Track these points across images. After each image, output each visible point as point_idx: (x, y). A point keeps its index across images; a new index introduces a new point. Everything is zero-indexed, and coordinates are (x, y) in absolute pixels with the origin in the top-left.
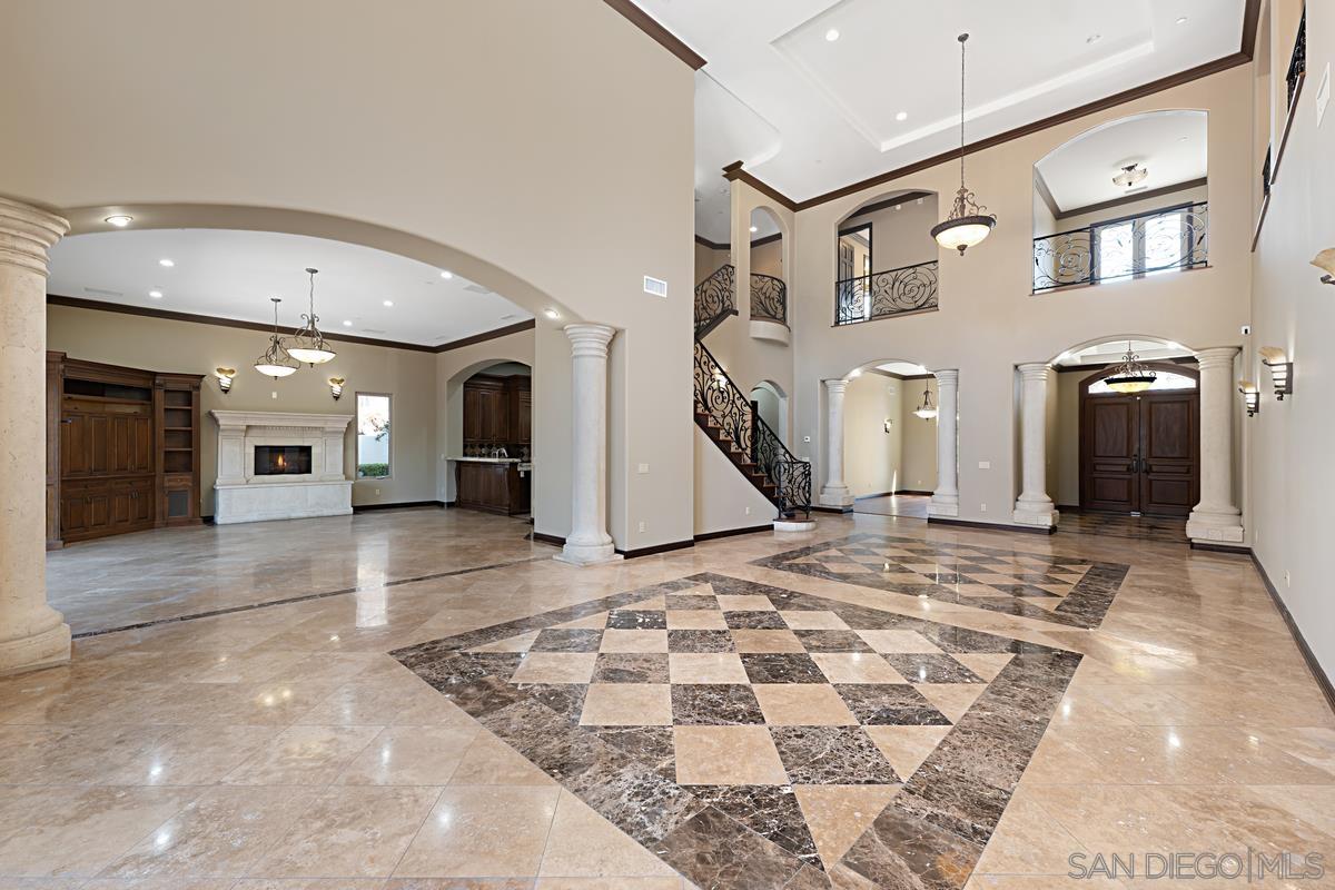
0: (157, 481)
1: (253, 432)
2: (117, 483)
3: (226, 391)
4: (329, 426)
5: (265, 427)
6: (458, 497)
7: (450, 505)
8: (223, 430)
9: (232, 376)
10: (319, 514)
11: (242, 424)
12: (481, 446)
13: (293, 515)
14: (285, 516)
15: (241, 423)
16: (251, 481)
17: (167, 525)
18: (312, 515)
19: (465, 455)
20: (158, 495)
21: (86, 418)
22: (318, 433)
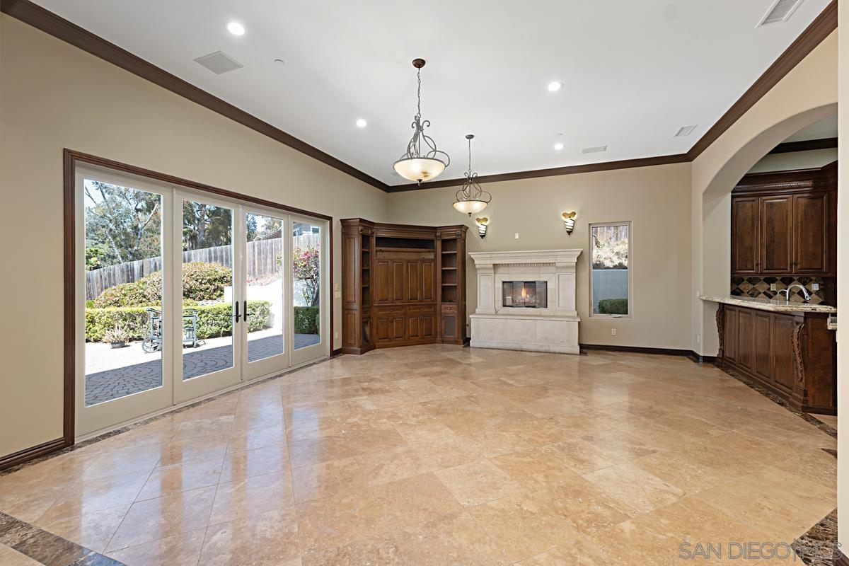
0: (438, 308)
1: (500, 270)
2: (410, 309)
3: (483, 236)
4: (560, 261)
5: (508, 265)
6: (722, 351)
7: (708, 360)
9: (487, 224)
10: (546, 348)
11: (490, 263)
12: (770, 281)
13: (524, 347)
14: (517, 347)
16: (499, 313)
17: (443, 342)
18: (540, 349)
19: (735, 293)
20: (438, 319)
21: (390, 263)
22: (552, 269)
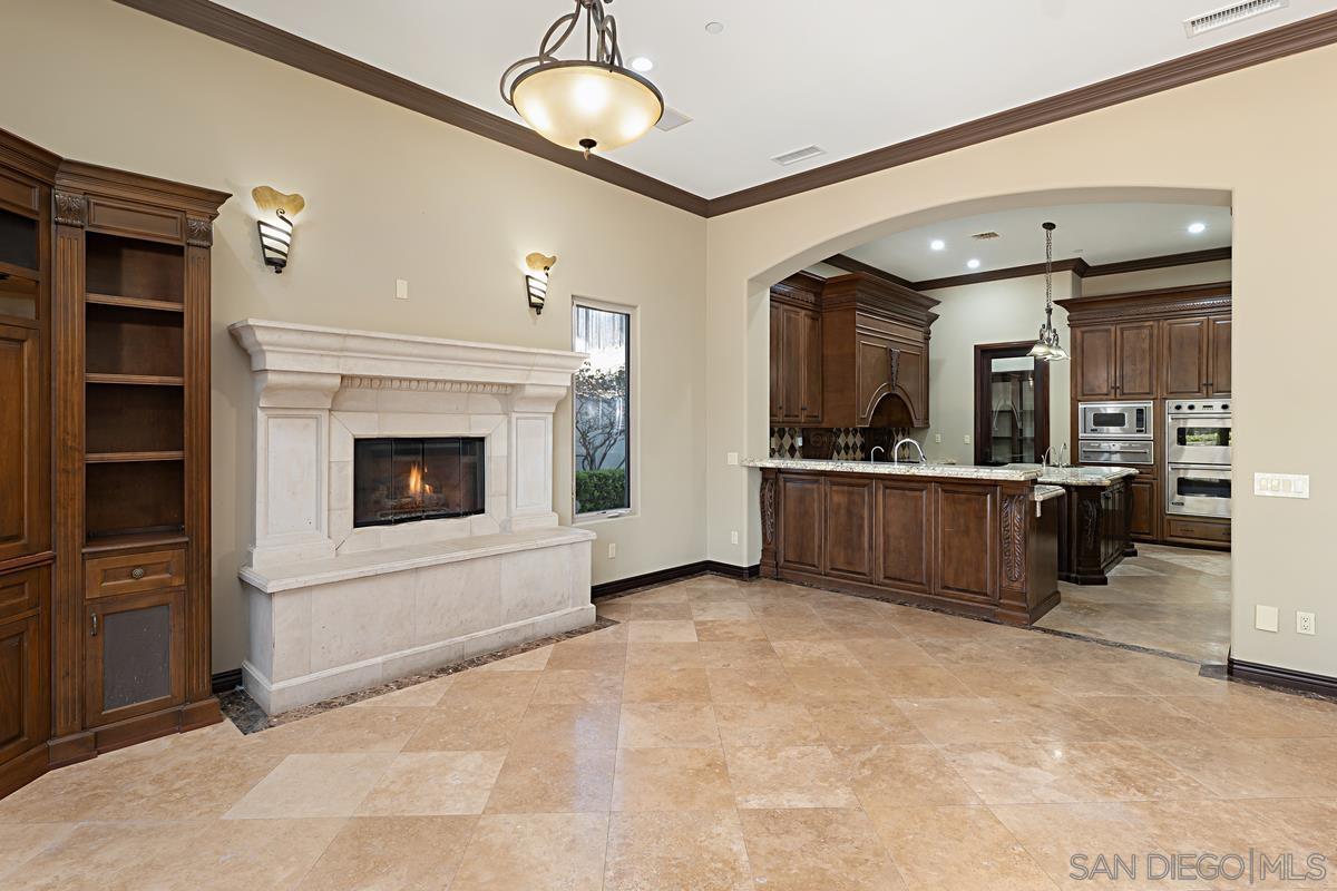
0: (60, 578)
3: (278, 265)
6: (767, 553)
8: (272, 390)
11: (331, 371)
15: (328, 366)
22: (499, 402)
